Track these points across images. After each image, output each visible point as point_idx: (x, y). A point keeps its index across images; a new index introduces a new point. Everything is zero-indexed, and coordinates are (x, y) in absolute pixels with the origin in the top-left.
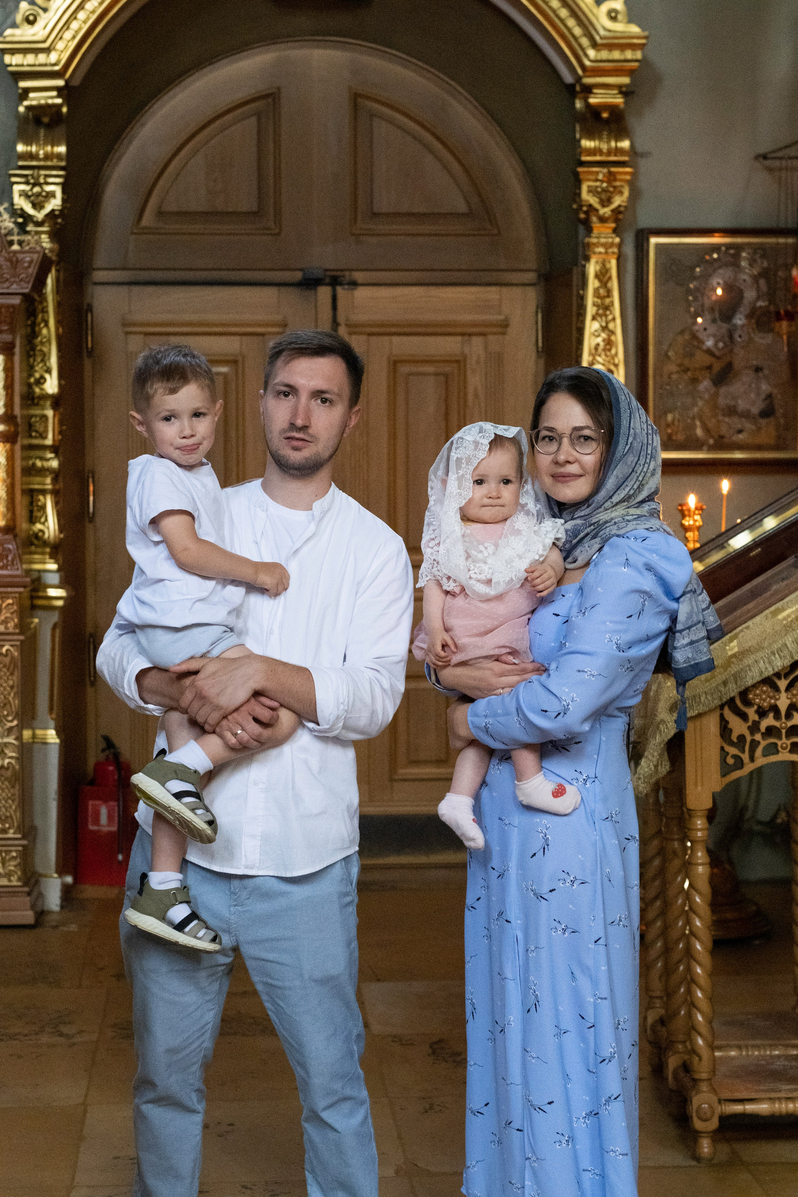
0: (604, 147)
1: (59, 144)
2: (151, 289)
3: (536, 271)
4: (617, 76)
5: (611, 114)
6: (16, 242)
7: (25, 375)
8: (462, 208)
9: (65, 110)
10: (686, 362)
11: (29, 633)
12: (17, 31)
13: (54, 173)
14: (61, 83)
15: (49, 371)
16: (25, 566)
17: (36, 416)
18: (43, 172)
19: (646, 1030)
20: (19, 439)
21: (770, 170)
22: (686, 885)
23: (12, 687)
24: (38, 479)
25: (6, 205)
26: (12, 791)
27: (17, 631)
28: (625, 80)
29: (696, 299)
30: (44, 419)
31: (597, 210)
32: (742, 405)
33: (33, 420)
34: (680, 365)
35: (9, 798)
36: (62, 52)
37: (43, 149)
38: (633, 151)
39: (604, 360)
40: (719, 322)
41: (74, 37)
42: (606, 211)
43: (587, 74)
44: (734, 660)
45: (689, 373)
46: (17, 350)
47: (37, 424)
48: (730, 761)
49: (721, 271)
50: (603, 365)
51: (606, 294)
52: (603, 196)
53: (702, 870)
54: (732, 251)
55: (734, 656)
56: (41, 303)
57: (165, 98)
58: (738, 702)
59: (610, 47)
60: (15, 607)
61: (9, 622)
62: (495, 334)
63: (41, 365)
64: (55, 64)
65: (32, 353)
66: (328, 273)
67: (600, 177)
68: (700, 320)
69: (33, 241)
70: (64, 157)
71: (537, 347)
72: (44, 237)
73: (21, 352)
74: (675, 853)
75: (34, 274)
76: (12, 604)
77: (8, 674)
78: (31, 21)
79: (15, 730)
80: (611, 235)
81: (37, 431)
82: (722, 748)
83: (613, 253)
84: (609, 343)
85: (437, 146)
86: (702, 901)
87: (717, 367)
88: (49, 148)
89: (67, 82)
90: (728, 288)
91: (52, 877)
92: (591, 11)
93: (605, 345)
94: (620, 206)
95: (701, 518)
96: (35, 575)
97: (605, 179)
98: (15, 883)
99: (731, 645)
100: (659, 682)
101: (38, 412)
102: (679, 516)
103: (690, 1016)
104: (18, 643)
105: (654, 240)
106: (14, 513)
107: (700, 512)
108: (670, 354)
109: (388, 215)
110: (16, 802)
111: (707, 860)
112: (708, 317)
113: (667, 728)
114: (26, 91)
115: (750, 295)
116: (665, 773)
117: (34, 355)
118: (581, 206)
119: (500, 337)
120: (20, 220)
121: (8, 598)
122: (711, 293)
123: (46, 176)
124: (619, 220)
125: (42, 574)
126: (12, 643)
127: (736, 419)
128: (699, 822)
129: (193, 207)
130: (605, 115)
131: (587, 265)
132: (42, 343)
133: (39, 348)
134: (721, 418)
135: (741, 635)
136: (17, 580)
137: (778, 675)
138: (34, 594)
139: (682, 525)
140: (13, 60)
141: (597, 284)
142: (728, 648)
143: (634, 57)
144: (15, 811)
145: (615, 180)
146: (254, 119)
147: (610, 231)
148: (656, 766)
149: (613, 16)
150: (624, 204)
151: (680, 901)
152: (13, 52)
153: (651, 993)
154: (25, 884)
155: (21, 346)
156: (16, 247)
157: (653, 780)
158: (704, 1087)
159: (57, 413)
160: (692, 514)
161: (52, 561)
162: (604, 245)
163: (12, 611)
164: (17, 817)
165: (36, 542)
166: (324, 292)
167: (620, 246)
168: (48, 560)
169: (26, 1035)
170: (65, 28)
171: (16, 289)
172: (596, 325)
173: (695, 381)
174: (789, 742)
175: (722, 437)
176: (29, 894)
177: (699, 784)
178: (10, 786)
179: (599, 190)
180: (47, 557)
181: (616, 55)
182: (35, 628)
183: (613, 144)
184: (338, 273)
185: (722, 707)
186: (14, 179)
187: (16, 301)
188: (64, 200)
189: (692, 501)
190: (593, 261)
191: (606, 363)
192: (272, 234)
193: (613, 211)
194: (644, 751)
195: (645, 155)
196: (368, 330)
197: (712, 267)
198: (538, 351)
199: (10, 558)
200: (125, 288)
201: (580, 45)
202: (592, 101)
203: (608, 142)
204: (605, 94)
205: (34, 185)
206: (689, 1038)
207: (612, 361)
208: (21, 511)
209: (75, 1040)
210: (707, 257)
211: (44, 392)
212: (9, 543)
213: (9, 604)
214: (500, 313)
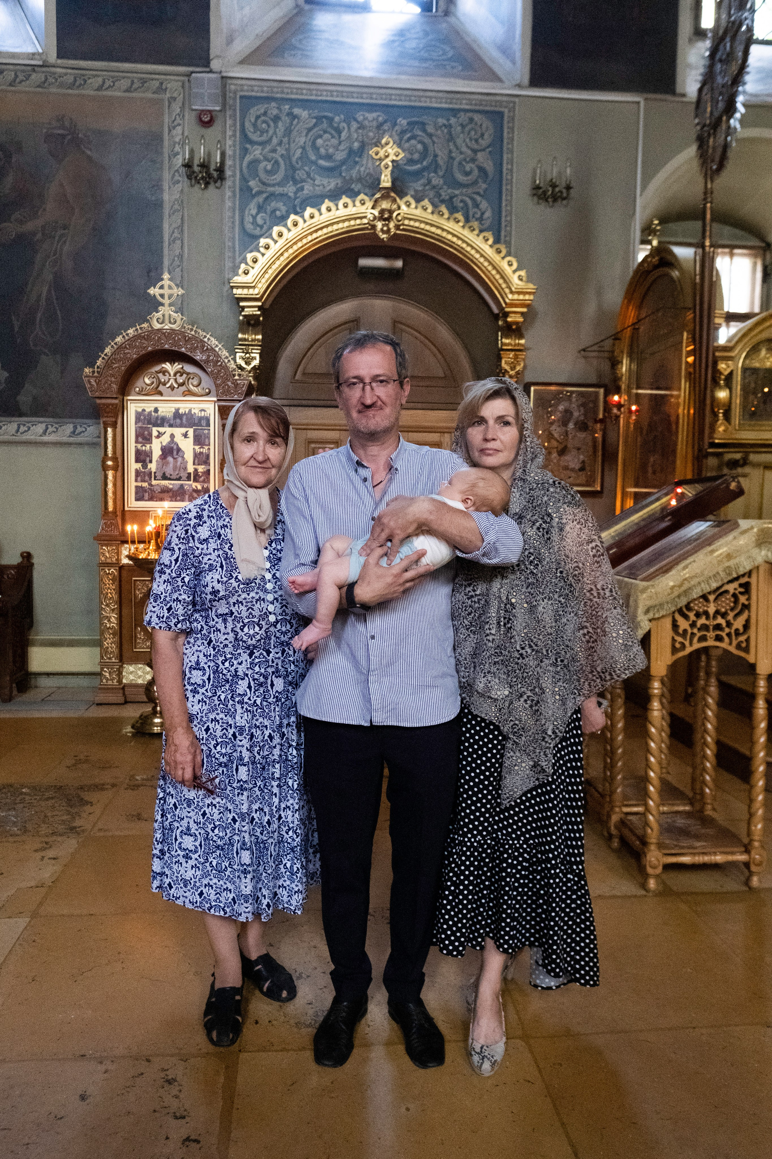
0: (513, 342)
1: (258, 334)
4: (521, 307)
5: (516, 326)
6: (237, 375)
8: (440, 374)
9: (261, 319)
12: (239, 278)
13: (256, 348)
14: (260, 304)
18: (250, 347)
21: (585, 357)
28: (525, 310)
29: (551, 415)
31: (508, 372)
32: (572, 465)
36: (260, 288)
37: (251, 336)
38: (525, 345)
40: (561, 426)
41: (266, 282)
42: (513, 373)
43: (507, 307)
44: (684, 581)
48: (678, 645)
49: (563, 403)
52: (512, 366)
55: (686, 579)
58: (684, 610)
59: (519, 293)
64: (257, 295)
67: (510, 356)
69: (245, 375)
70: (261, 340)
72: (250, 376)
75: (246, 391)
78: (246, 273)
82: (673, 638)
87: (561, 447)
88: (253, 336)
89: (262, 304)
90: (566, 411)
92: (510, 276)
94: (518, 371)
97: (513, 358)
105: (534, 388)
112: (556, 423)
114: (243, 308)
115: (576, 414)
118: (501, 370)
120: (240, 369)
122: (558, 413)
123: (252, 349)
124: (519, 377)
127: (568, 472)
128: (656, 684)
129: (319, 370)
130: (514, 327)
134: (561, 471)
137: (710, 593)
140: (237, 292)
143: (529, 299)
145: (517, 358)
149: (520, 279)
150: (520, 370)
152: (238, 287)
156: (237, 377)
158: (652, 847)
170: (262, 277)
171: (236, 398)
174: (714, 634)
177: (658, 661)
179: (510, 362)
181: (521, 297)
183: (517, 341)
186: (237, 351)
188: (260, 361)
193: (516, 373)
195: (530, 347)
201: (504, 293)
202: (509, 319)
203: (515, 340)
204: (514, 316)
205: (246, 353)
210: (557, 396)
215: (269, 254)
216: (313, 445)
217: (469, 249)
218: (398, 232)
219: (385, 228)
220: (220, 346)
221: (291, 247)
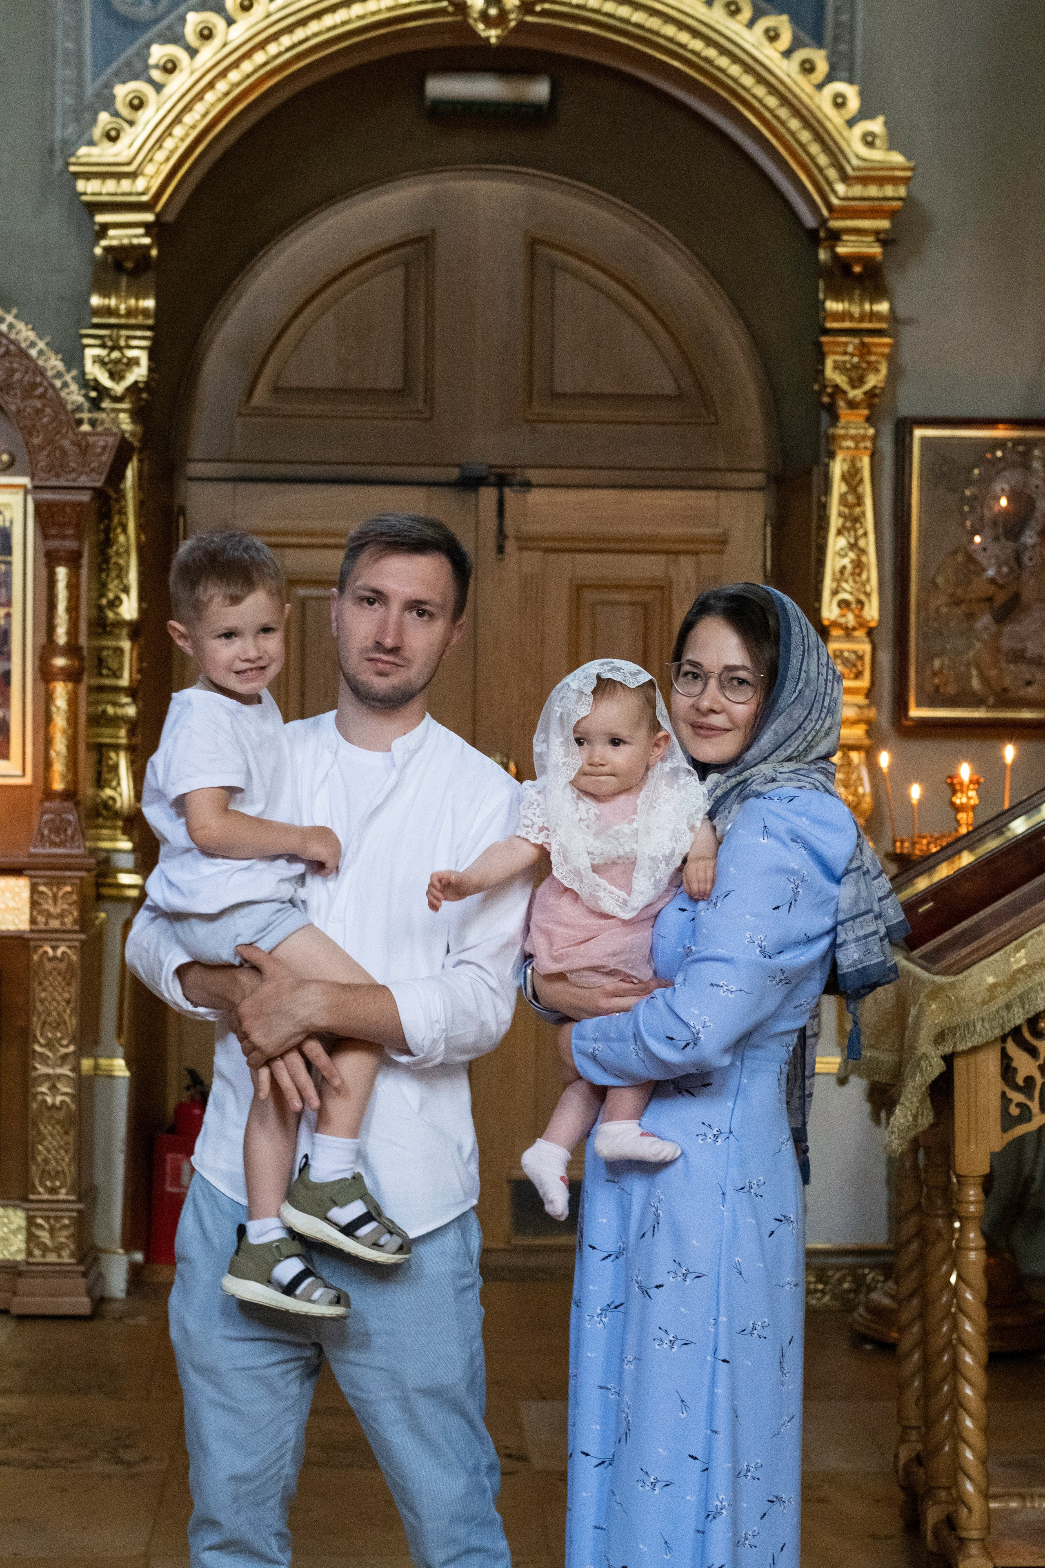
0: (856, 310)
1: (145, 297)
2: (262, 487)
3: (764, 471)
4: (874, 218)
5: (865, 267)
6: (86, 420)
7: (95, 594)
8: (669, 388)
9: (154, 252)
10: (960, 592)
11: (93, 931)
12: (94, 150)
13: (139, 333)
14: (149, 217)
15: (126, 590)
16: (88, 844)
17: (108, 648)
18: (124, 333)
19: (897, 1472)
20: (85, 677)
22: (953, 1279)
23: (68, 1002)
24: (109, 731)
25: (74, 373)
26: (65, 1137)
27: (77, 928)
28: (884, 224)
29: (972, 509)
30: (118, 652)
31: (845, 393)
32: (1032, 649)
33: (105, 653)
34: (951, 596)
35: (61, 1147)
36: (152, 177)
37: (125, 303)
38: (893, 316)
39: (851, 587)
40: (1003, 540)
41: (168, 159)
42: (856, 394)
43: (835, 215)
44: (1020, 975)
45: (963, 607)
46: (85, 561)
47: (110, 659)
48: (1014, 1110)
49: (1007, 474)
50: (851, 593)
51: (855, 501)
52: (854, 374)
53: (974, 1257)
54: (1021, 448)
55: (1020, 970)
56: (118, 501)
57: (287, 240)
58: (1027, 1035)
59: (865, 181)
60: (75, 897)
61: (65, 916)
62: (711, 552)
63: (116, 582)
64: (143, 193)
65: (104, 566)
66: (493, 470)
67: (850, 349)
68: (977, 539)
69: (108, 420)
70: (152, 312)
71: (765, 572)
72: (123, 416)
73: (90, 563)
74: (939, 1234)
75: (109, 464)
76: (71, 893)
77: (63, 983)
78: (112, 137)
79: (71, 1058)
80: (864, 425)
81: (109, 669)
82: (1004, 1094)
83: (866, 448)
84: (859, 565)
85: (638, 307)
86: (974, 1298)
88: (132, 302)
89: (158, 216)
90: (1015, 496)
91: (115, 1253)
92: (841, 134)
93: (854, 568)
94: (875, 387)
95: (977, 794)
96: (103, 855)
97: (857, 352)
98: (66, 1260)
99: (1018, 955)
100: (920, 1005)
101: (110, 643)
102: (949, 792)
103: (956, 1453)
104: (77, 944)
105: (919, 433)
106: (76, 774)
107: (976, 786)
108: (940, 580)
109: (573, 396)
110: (71, 1153)
111: (982, 1243)
112: (988, 531)
113: (931, 1065)
114: (105, 228)
115: (1043, 505)
116: (927, 1125)
117: (108, 569)
118: (825, 387)
119: (718, 556)
120: (93, 394)
121: (65, 884)
122: (992, 503)
123: (129, 338)
124: (875, 406)
125: (112, 854)
126: (70, 944)
127: (1024, 667)
128: (972, 1192)
129: (319, 381)
130: (857, 269)
131: (831, 464)
132: (118, 554)
133: (113, 560)
134: (1003, 665)
135: (1030, 943)
136: (77, 861)
138: (101, 880)
139: (952, 804)
140: (88, 188)
141: (844, 488)
142: (1012, 960)
143: (896, 195)
144: (69, 1165)
145: (870, 353)
146: (400, 271)
147: (862, 419)
148: (915, 1117)
149: (869, 140)
150: (881, 385)
151: (945, 1299)
152: (88, 176)
153: (905, 1423)
154: (81, 1261)
155: (89, 556)
156: (86, 428)
157: (912, 1134)
158: (974, 1549)
159: (136, 645)
160: (965, 789)
161: (125, 837)
162: (853, 438)
163: (70, 901)
164: (71, 1172)
165: (104, 812)
166: (488, 495)
167: (874, 439)
168: (120, 836)
169: (73, 1461)
170: (157, 146)
171: (84, 481)
172: (842, 542)
173: (970, 616)
175: (1005, 690)
176: (85, 1274)
177: (972, 1140)
178: (61, 1131)
179: (848, 366)
180: (119, 832)
181: (873, 191)
182: (102, 924)
183: (867, 307)
184: (506, 470)
185: (1004, 1039)
186: (86, 341)
187: (85, 497)
188: (150, 370)
189: (965, 771)
190: (839, 458)
191: (855, 592)
192: (420, 419)
193: (866, 393)
194: (900, 1095)
195: (910, 322)
196: (545, 545)
197: (995, 468)
198: (765, 576)
199: (69, 832)
200: (229, 486)
201: (826, 179)
202: (841, 250)
203: (861, 304)
204: (856, 241)
205: (112, 349)
206: (955, 1484)
207: (863, 589)
208: (86, 772)
209: (137, 1469)
210: (989, 456)
211: (119, 618)
212: (69, 813)
213: (67, 893)
214: (717, 525)
215: (177, 84)
216: (302, 592)
217: (723, 62)
218: (529, 19)
219: (493, 12)
220: (41, 345)
221: (236, 65)
